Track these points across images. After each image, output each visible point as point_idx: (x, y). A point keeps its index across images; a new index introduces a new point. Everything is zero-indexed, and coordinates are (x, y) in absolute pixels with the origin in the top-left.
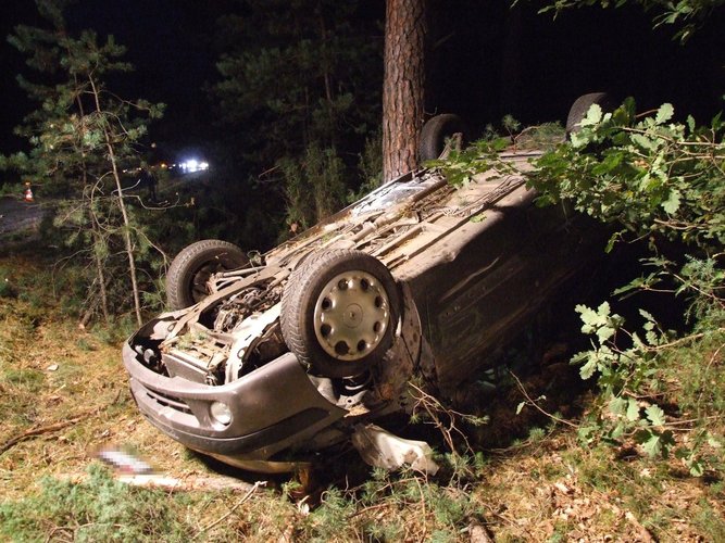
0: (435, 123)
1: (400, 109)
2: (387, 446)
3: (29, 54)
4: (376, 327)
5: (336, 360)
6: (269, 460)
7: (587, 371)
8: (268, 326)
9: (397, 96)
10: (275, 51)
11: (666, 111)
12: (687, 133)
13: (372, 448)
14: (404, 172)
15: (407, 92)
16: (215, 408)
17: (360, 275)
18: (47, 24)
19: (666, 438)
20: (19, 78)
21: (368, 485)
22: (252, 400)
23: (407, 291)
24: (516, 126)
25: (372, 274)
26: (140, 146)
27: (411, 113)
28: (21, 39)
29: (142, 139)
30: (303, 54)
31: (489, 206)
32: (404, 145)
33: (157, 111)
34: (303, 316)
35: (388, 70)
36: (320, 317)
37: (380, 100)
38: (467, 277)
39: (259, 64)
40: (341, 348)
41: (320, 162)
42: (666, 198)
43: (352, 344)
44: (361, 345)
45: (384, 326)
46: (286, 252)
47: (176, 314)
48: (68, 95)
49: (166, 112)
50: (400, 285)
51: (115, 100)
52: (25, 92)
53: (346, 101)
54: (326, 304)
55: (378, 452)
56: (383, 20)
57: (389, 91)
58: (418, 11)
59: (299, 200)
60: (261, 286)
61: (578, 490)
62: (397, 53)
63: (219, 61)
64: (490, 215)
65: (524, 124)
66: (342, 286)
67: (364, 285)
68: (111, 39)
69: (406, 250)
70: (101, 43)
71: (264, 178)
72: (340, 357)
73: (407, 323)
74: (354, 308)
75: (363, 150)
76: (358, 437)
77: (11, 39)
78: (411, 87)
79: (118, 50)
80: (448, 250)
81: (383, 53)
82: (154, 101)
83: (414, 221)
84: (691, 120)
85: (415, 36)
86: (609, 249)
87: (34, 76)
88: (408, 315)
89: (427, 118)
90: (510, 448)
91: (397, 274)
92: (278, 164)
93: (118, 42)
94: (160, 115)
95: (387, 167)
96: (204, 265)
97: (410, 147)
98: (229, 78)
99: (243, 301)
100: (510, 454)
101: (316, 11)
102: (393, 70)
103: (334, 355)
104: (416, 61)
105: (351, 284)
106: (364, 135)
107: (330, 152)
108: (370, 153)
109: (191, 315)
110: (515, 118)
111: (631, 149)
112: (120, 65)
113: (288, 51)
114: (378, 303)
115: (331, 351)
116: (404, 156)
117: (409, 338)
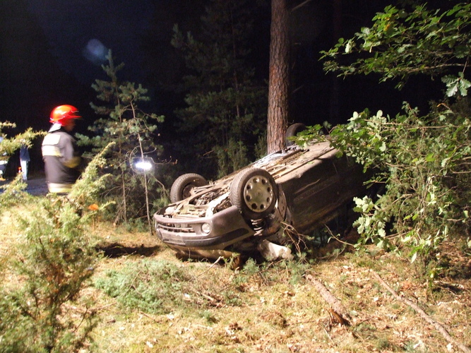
0: (293, 127)
1: (276, 121)
2: (272, 248)
3: (99, 93)
4: (268, 199)
5: (252, 211)
6: (224, 249)
7: (361, 230)
8: (223, 200)
9: (275, 114)
10: (214, 93)
11: (380, 113)
12: (387, 121)
13: (266, 249)
14: (279, 150)
15: (279, 113)
16: (204, 226)
17: (262, 178)
18: (109, 79)
19: (386, 242)
20: (91, 104)
21: (264, 264)
22: (219, 222)
23: (280, 188)
24: (329, 126)
25: (267, 178)
26: (153, 135)
27: (281, 123)
28: (98, 86)
29: (155, 131)
30: (228, 95)
31: (316, 158)
32: (278, 138)
33: (161, 119)
34: (240, 190)
35: (270, 103)
36: (246, 192)
37: (266, 117)
38: (305, 185)
39: (206, 100)
40: (254, 206)
41: (235, 148)
42: (381, 146)
43: (258, 206)
44: (262, 207)
45: (271, 199)
46: (225, 180)
47: (177, 203)
48: (119, 111)
49: (165, 119)
50: (277, 185)
51: (141, 113)
52: (93, 110)
53: (248, 118)
54: (248, 187)
55: (269, 251)
56: (268, 79)
57: (271, 113)
58: (285, 75)
59: (225, 167)
60: (215, 191)
61: (353, 268)
62: (275, 94)
63: (187, 98)
64: (316, 162)
65: (333, 125)
66: (255, 181)
67: (263, 182)
68: (140, 85)
69: (280, 174)
70: (136, 87)
71: (205, 156)
72: (254, 210)
73: (280, 202)
74: (259, 191)
75: (257, 143)
76: (260, 245)
77: (93, 86)
78: (281, 110)
79: (144, 91)
80: (298, 174)
81: (268, 95)
82: (159, 115)
83: (283, 165)
84: (388, 116)
85: (283, 87)
86: (365, 171)
87: (99, 103)
88: (281, 199)
89: (289, 125)
90: (325, 257)
91: (277, 181)
92: (213, 149)
93: (143, 87)
94: (162, 121)
95: (269, 149)
96: (188, 185)
97: (281, 139)
98: (191, 106)
99: (208, 196)
100: (325, 260)
101: (234, 74)
102: (273, 103)
103: (251, 209)
104: (283, 98)
105: (258, 180)
106: (258, 135)
107: (240, 143)
108: (260, 144)
109: (185, 202)
110: (329, 122)
111: (368, 128)
112: (144, 98)
113: (220, 93)
114: (269, 190)
115: (250, 207)
116: (278, 143)
117: (281, 209)
